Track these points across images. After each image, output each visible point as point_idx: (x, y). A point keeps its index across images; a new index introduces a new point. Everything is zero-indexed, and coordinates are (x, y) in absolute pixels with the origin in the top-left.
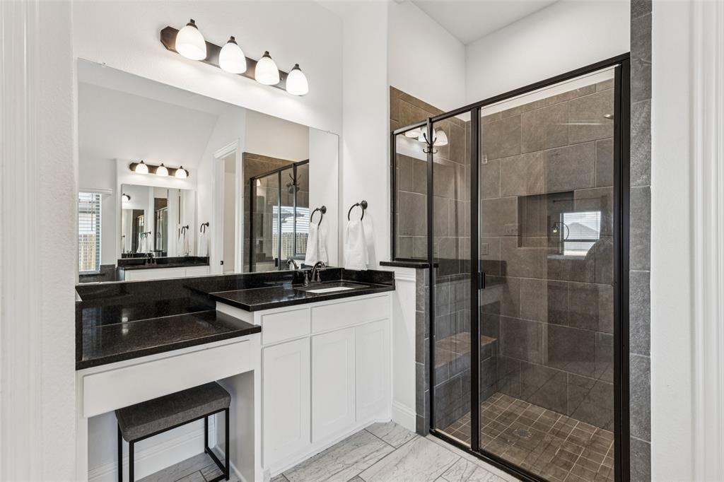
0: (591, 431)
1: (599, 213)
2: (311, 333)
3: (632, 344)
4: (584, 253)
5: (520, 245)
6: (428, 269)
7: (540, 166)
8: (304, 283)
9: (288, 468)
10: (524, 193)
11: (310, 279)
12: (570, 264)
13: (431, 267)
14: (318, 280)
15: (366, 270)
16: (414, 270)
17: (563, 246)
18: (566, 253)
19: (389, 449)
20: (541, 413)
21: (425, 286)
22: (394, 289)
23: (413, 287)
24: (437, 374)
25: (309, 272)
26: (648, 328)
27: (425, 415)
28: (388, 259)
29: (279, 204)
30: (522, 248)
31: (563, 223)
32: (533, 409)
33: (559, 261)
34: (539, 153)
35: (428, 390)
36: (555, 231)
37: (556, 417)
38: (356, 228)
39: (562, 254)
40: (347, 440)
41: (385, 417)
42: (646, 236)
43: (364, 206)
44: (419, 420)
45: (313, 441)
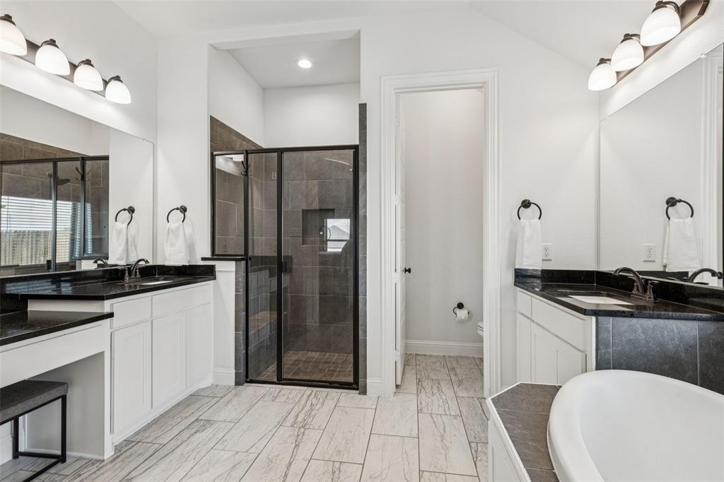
0: (342, 357)
1: (349, 220)
2: (152, 317)
3: (360, 292)
4: (340, 250)
5: (303, 244)
6: (245, 261)
7: (316, 190)
8: (124, 280)
9: (131, 434)
10: (305, 208)
11: (130, 275)
12: (331, 258)
13: (247, 260)
14: (138, 276)
15: (188, 264)
16: (234, 262)
17: (327, 244)
18: (329, 250)
19: (216, 399)
20: (316, 355)
21: (243, 274)
22: (215, 279)
23: (233, 276)
24: (251, 339)
25: (129, 268)
26: (366, 283)
27: (242, 370)
28: (209, 255)
29: (83, 200)
30: (304, 246)
31: (326, 227)
32: (310, 354)
33: (324, 255)
34: (315, 182)
35: (244, 351)
36: (321, 233)
37: (325, 355)
38: (178, 229)
39: (326, 251)
40: (178, 405)
41: (207, 382)
42: (365, 239)
43: (184, 210)
44: (237, 374)
45: (154, 406)
